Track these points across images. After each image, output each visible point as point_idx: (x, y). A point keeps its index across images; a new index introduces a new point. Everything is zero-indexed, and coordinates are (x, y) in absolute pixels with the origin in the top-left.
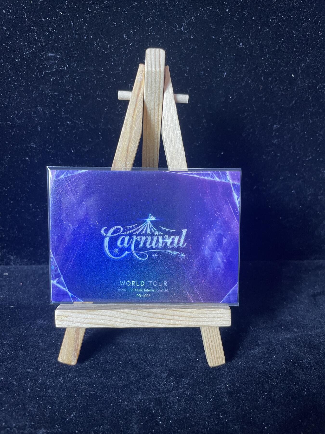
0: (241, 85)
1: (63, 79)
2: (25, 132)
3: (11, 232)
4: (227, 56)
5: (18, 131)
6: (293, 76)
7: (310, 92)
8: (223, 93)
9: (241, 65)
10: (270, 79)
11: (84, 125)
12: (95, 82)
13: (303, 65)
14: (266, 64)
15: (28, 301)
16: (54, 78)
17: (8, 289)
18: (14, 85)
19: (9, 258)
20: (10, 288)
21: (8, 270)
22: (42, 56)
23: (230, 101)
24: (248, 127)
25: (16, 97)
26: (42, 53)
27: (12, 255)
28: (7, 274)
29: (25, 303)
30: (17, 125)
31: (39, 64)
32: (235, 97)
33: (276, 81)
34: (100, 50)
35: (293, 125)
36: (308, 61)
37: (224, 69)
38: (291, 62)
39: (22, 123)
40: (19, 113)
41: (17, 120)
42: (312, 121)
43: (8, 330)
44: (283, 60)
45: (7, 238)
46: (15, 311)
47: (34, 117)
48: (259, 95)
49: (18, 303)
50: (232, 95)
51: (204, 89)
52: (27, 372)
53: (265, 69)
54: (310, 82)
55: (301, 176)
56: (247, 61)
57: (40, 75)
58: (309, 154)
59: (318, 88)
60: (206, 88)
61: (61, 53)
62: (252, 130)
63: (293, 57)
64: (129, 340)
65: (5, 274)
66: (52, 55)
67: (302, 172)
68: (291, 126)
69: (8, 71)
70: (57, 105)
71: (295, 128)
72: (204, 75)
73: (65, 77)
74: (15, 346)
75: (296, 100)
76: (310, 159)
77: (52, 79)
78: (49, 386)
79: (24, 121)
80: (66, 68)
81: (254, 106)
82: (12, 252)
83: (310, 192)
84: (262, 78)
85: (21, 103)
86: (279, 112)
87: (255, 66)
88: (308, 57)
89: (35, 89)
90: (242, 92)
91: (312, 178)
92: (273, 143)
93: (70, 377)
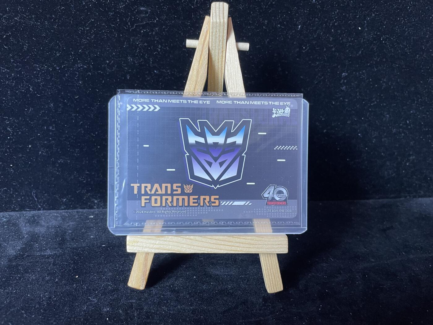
0: (314, 36)
1: (152, 31)
2: (115, 81)
3: (96, 176)
4: (301, 11)
5: (108, 80)
6: (360, 28)
7: (375, 43)
8: (297, 44)
9: (313, 19)
10: (339, 31)
11: (170, 73)
12: (182, 34)
13: (369, 19)
14: (336, 17)
15: (118, 240)
16: (145, 31)
17: (97, 230)
18: (107, 36)
19: (93, 202)
20: (98, 229)
21: (93, 214)
22: (135, 9)
23: (304, 52)
24: (319, 75)
25: (109, 48)
26: (134, 7)
27: (97, 199)
28: (92, 217)
29: (116, 243)
30: (108, 74)
31: (131, 17)
32: (308, 48)
33: (344, 33)
34: (188, 5)
35: (359, 73)
36: (373, 15)
37: (299, 22)
38: (358, 16)
39: (112, 71)
40: (110, 62)
41: (108, 70)
42: (376, 70)
43: (105, 266)
44: (351, 14)
45: (92, 183)
46: (108, 250)
47: (124, 66)
48: (330, 46)
49: (109, 242)
50: (305, 46)
51: (280, 40)
52: (131, 303)
53: (335, 22)
54: (375, 35)
55: (367, 120)
56: (319, 15)
57: (131, 28)
58: (374, 99)
59: (381, 39)
60: (282, 39)
61: (152, 8)
62: (323, 77)
63: (359, 13)
64: (220, 272)
65: (90, 217)
66: (143, 9)
67: (367, 116)
68: (358, 73)
69: (102, 23)
70: (146, 55)
71: (361, 76)
72: (280, 28)
73: (154, 29)
74: (114, 280)
75: (362, 50)
76: (374, 104)
77: (142, 31)
78: (154, 313)
79: (114, 70)
80: (155, 21)
81: (325, 56)
82: (96, 196)
83: (375, 135)
84: (332, 30)
85: (113, 54)
86: (347, 61)
87: (326, 20)
88: (373, 12)
89: (126, 41)
90: (314, 43)
91: (377, 121)
92: (341, 89)
93: (173, 305)
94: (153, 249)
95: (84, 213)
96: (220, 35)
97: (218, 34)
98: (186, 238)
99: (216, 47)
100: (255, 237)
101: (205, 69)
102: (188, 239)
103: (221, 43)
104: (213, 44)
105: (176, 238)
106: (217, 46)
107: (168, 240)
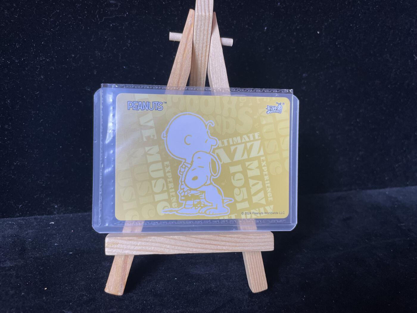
0: (278, 38)
1: (122, 25)
2: (80, 76)
4: (267, 13)
5: (73, 75)
6: (318, 33)
7: (331, 47)
8: (264, 45)
9: (278, 22)
10: (301, 35)
11: (139, 70)
12: (153, 30)
13: (326, 24)
14: (298, 21)
15: (86, 246)
16: (114, 24)
18: (73, 29)
20: (62, 235)
21: (53, 220)
22: (104, 3)
23: (269, 52)
24: (283, 75)
25: (74, 41)
28: (53, 223)
29: (84, 249)
30: (73, 68)
31: (100, 10)
32: (273, 49)
33: (305, 37)
35: (317, 75)
36: (330, 21)
37: (265, 24)
38: (317, 21)
39: (78, 66)
40: (76, 56)
41: (74, 64)
44: (311, 19)
46: (76, 257)
47: (90, 60)
48: (292, 48)
49: (76, 249)
50: (271, 47)
51: (248, 41)
53: (297, 26)
54: (331, 39)
55: (324, 118)
56: (283, 18)
57: (100, 21)
58: (330, 99)
59: (337, 44)
60: (250, 40)
61: (122, 1)
62: (286, 78)
63: (318, 18)
65: (51, 223)
66: (113, 2)
67: (324, 114)
69: (68, 15)
70: (114, 50)
71: (319, 77)
72: (248, 28)
73: (124, 24)
74: (89, 289)
75: (320, 53)
76: (330, 104)
77: (111, 25)
79: (80, 64)
80: (125, 15)
81: (288, 57)
82: (56, 200)
84: (295, 33)
85: (79, 47)
86: (307, 63)
87: (289, 23)
88: (329, 18)
89: (94, 34)
90: (278, 44)
92: (302, 89)
94: (134, 250)
95: (44, 220)
96: (204, 29)
97: (203, 28)
98: (169, 238)
99: (201, 41)
100: (241, 235)
101: (189, 62)
102: (171, 239)
103: (205, 37)
104: (197, 37)
105: (159, 238)
106: (201, 39)
107: (150, 240)
